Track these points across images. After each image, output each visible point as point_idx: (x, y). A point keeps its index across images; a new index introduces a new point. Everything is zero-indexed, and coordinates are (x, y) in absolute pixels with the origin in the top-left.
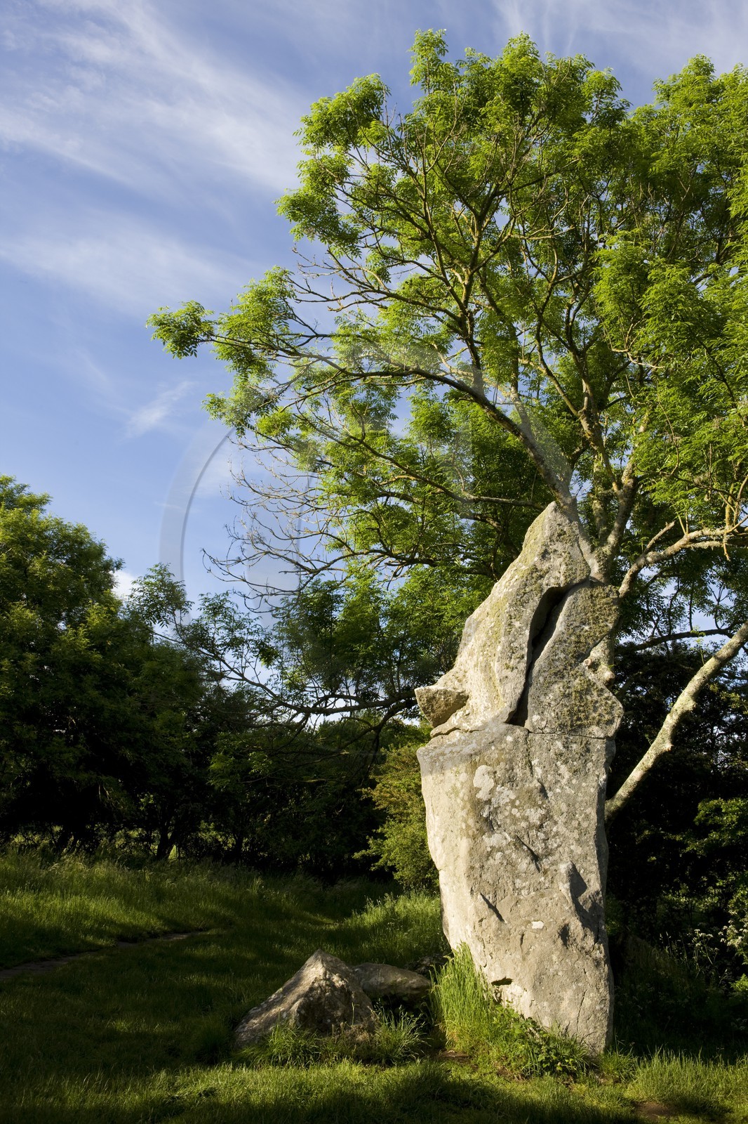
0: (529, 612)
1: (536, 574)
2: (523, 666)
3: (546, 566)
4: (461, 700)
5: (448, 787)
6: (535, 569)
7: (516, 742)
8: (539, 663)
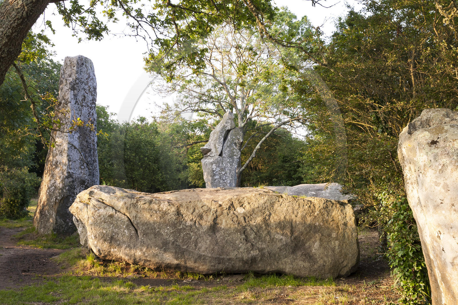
0: (223, 135)
1: (224, 127)
2: (222, 145)
3: (227, 125)
4: (210, 150)
5: (208, 168)
6: (224, 126)
7: (220, 159)
8: (225, 144)
